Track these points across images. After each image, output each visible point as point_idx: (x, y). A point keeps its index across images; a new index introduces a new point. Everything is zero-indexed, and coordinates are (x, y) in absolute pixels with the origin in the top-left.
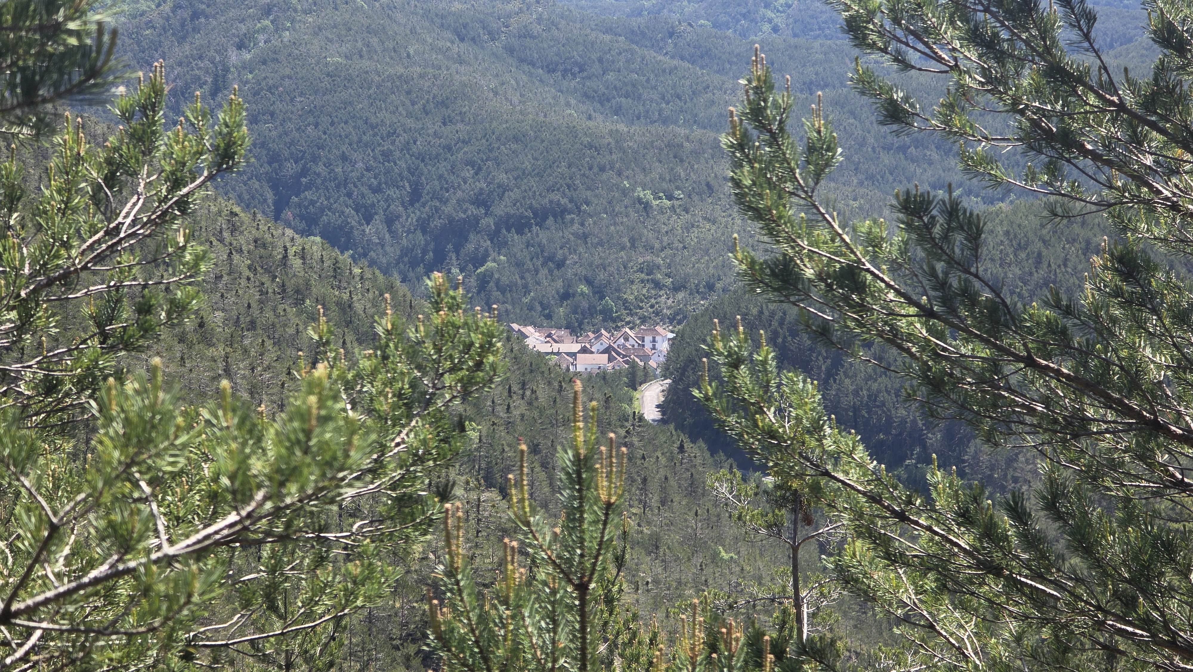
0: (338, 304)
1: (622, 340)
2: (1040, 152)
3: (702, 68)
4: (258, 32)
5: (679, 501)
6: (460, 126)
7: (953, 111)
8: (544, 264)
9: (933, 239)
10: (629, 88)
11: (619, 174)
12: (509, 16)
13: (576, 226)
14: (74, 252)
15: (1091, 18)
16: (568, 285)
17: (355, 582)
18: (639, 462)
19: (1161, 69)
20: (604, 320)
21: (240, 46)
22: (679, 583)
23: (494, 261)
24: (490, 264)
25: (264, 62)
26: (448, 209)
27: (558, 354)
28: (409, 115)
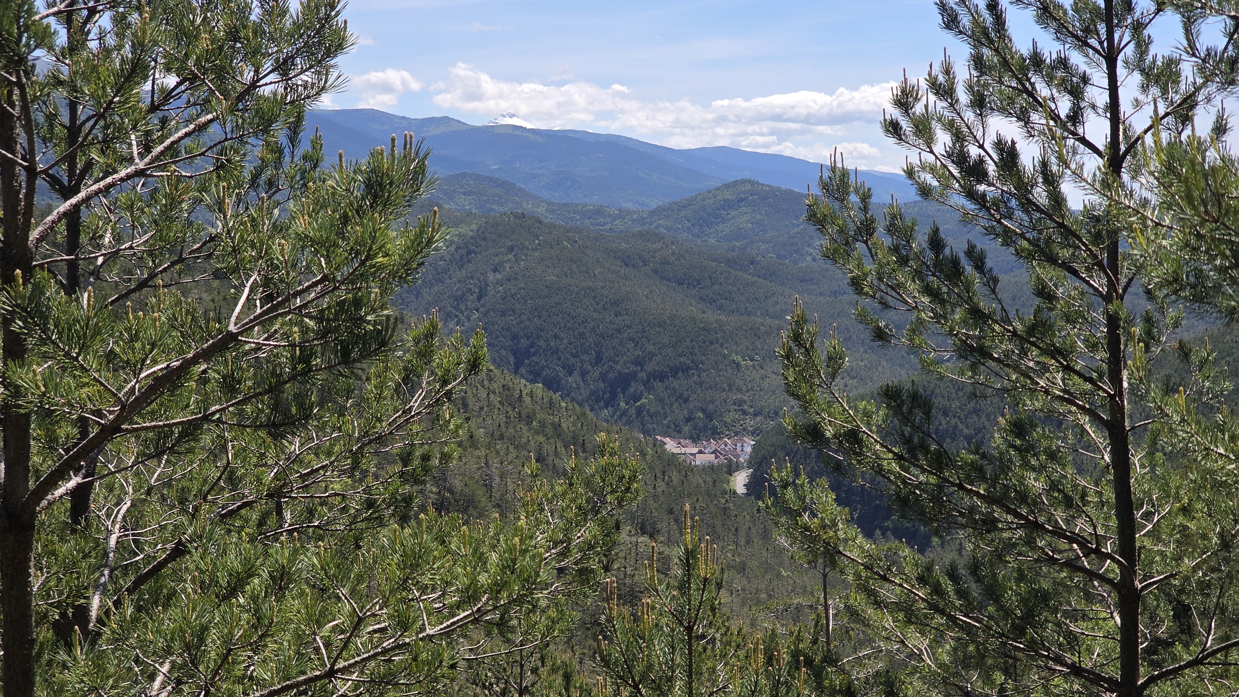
0: (552, 424)
1: (723, 446)
2: (967, 359)
3: (771, 282)
4: (505, 262)
5: (757, 542)
6: (626, 317)
7: (915, 334)
8: (676, 400)
9: (903, 413)
10: (727, 294)
11: (722, 345)
12: (655, 251)
13: (696, 377)
14: (384, 424)
15: (996, 281)
16: (691, 413)
17: (553, 622)
18: (733, 519)
19: (1038, 310)
20: (713, 434)
21: (494, 271)
22: (757, 590)
23: (646, 398)
24: (643, 400)
25: (509, 280)
26: (618, 367)
27: (685, 454)
28: (595, 311)
